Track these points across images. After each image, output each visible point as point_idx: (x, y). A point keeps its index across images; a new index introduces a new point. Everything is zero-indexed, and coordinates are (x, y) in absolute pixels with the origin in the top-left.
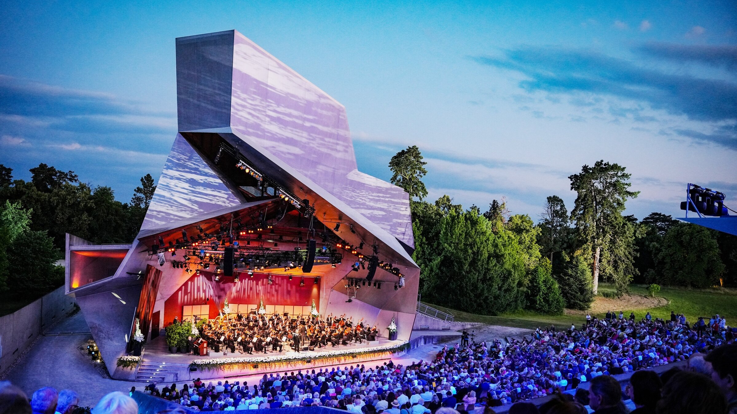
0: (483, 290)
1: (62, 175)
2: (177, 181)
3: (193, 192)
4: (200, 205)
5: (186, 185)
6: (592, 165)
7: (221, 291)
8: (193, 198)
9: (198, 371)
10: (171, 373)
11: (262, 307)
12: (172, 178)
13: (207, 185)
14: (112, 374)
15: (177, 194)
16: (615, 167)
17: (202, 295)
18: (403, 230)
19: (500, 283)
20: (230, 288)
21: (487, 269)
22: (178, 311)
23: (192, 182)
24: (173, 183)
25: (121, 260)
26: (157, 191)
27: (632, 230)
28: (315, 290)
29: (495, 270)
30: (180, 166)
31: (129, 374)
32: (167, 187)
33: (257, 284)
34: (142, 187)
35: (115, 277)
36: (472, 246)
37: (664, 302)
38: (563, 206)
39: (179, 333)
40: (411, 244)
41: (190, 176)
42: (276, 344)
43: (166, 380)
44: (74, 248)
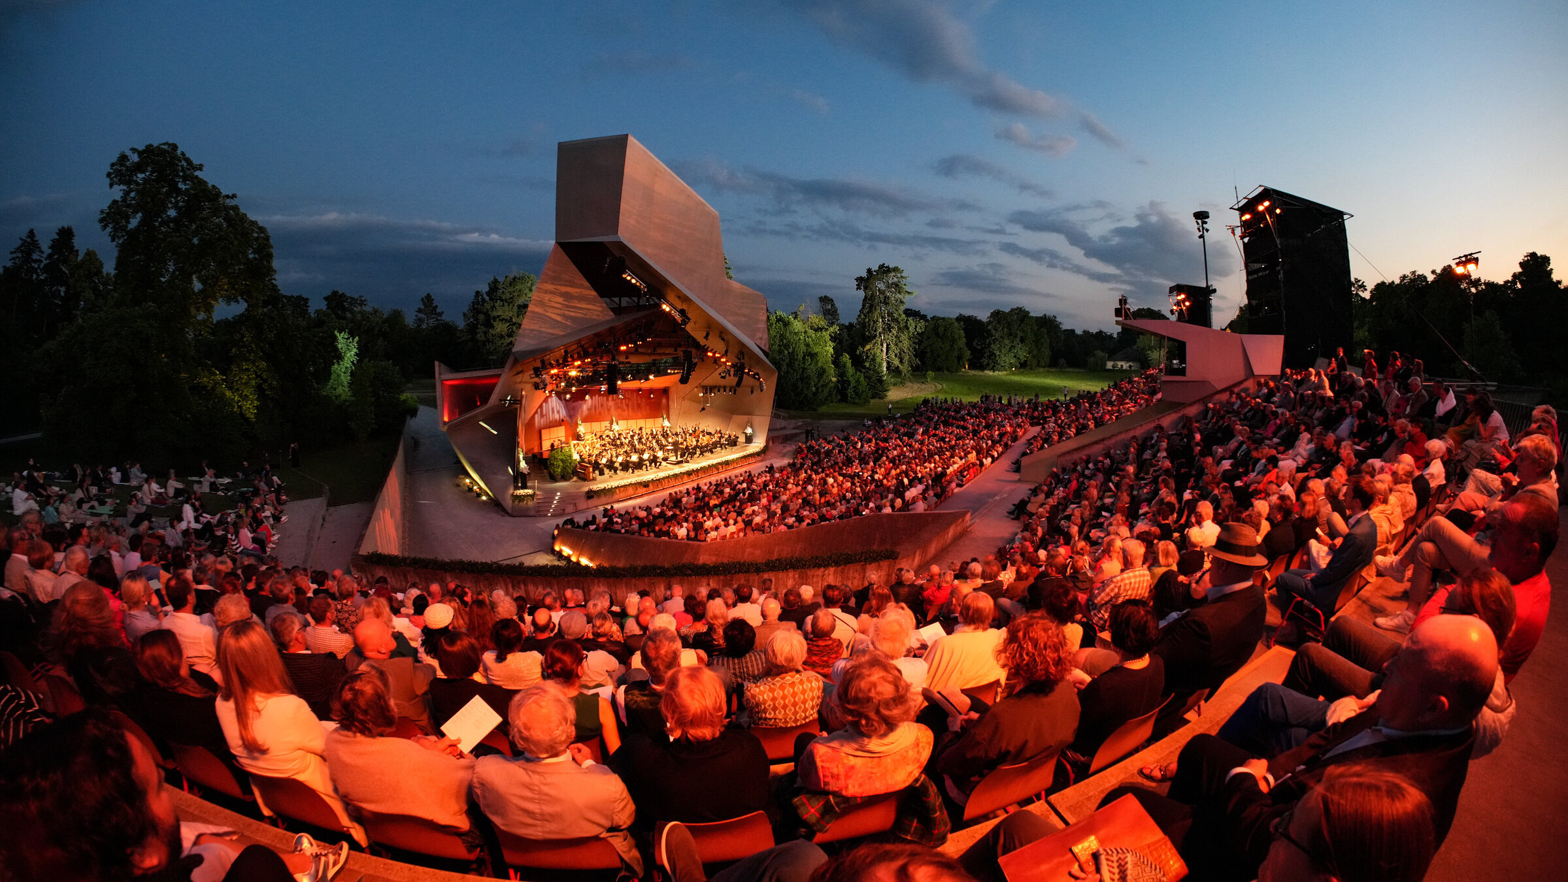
0: (802, 390)
1: (353, 301)
2: (550, 296)
3: (567, 306)
4: (573, 319)
5: (560, 300)
6: (875, 268)
7: (572, 412)
8: (567, 313)
9: (595, 498)
10: (570, 504)
11: (615, 424)
12: (546, 292)
13: (581, 298)
14: (509, 511)
15: (550, 310)
16: (896, 269)
17: (557, 416)
18: (760, 335)
19: (816, 380)
20: (581, 406)
21: (803, 368)
22: (536, 436)
23: (567, 296)
24: (547, 297)
25: (493, 387)
26: (531, 308)
27: (914, 325)
28: (664, 401)
29: (812, 370)
30: (555, 279)
31: (528, 509)
32: (541, 303)
33: (607, 400)
34: (423, 307)
35: (488, 405)
36: (787, 346)
37: (939, 387)
38: (833, 305)
39: (562, 460)
40: (766, 349)
41: (564, 289)
42: (654, 460)
43: (567, 511)
44: (444, 377)
